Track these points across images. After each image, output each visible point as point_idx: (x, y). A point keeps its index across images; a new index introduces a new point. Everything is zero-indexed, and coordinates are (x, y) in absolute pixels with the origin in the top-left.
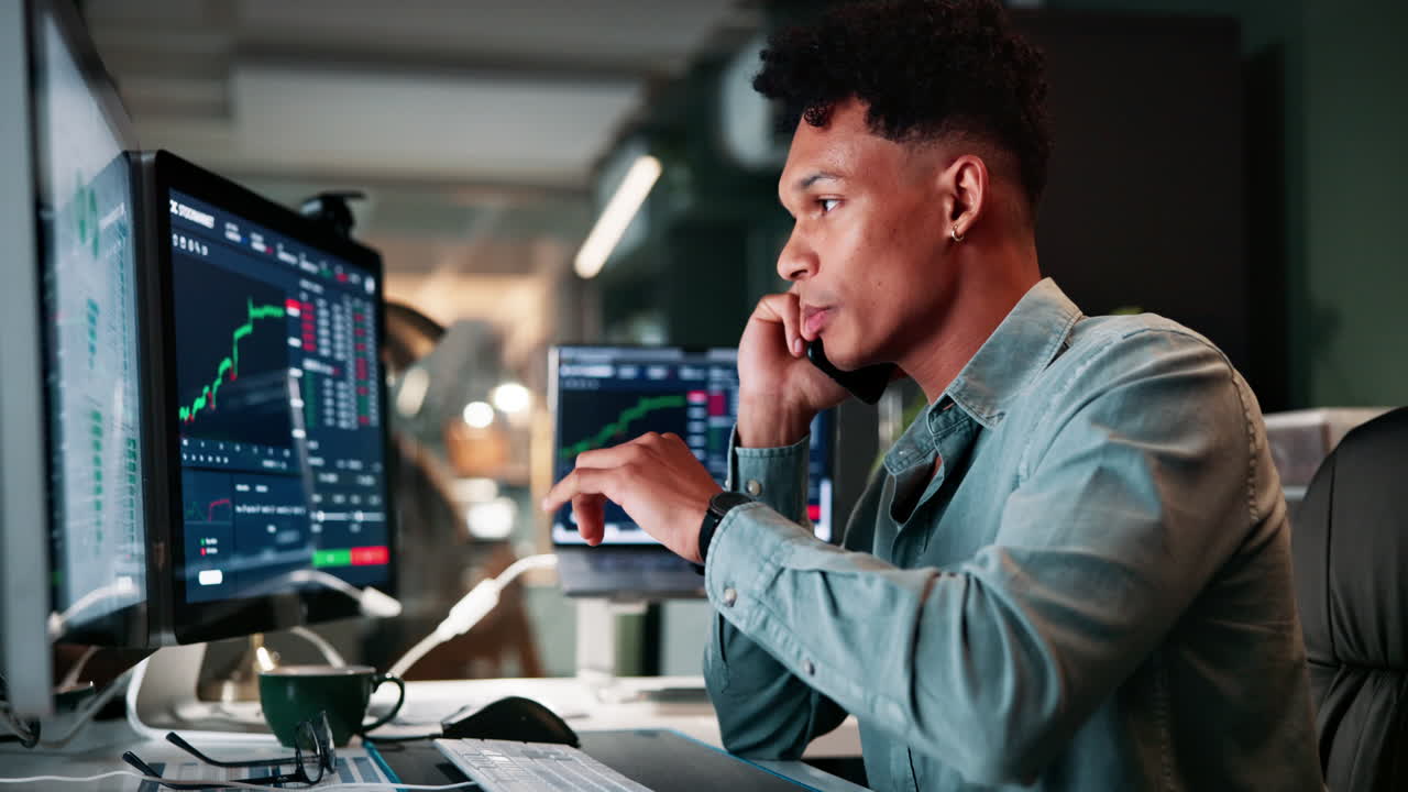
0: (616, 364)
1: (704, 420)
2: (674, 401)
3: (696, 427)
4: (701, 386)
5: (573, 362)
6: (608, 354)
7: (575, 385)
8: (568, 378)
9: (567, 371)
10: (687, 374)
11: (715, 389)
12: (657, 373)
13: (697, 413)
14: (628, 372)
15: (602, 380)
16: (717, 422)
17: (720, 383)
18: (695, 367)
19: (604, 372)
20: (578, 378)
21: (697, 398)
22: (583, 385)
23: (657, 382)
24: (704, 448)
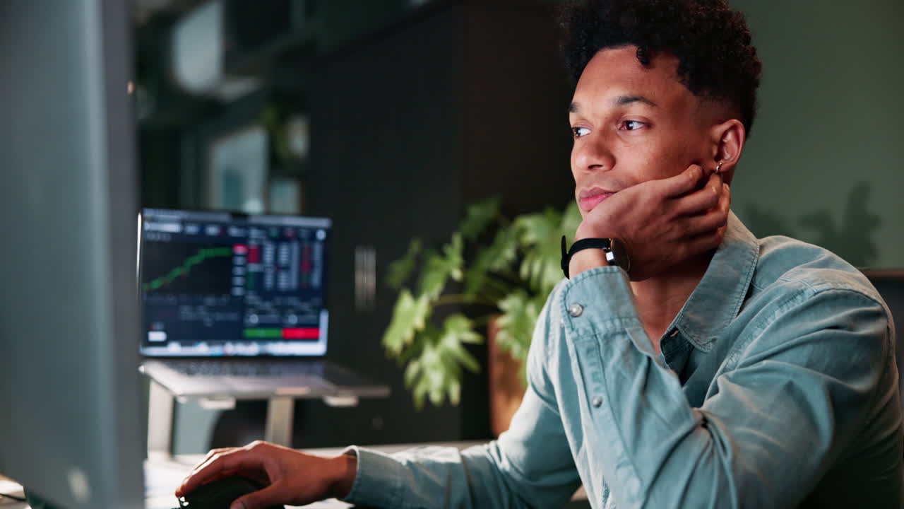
0: (183, 223)
1: (244, 266)
2: (223, 252)
3: (239, 271)
4: (243, 241)
5: (153, 220)
6: (177, 215)
7: (152, 237)
8: (149, 231)
9: (148, 226)
10: (234, 232)
11: (253, 243)
12: (212, 231)
13: (239, 261)
14: (192, 229)
15: (173, 234)
16: (254, 268)
17: (256, 239)
18: (239, 227)
19: (174, 228)
20: (156, 232)
21: (240, 250)
22: (159, 238)
23: (211, 237)
24: (245, 287)
